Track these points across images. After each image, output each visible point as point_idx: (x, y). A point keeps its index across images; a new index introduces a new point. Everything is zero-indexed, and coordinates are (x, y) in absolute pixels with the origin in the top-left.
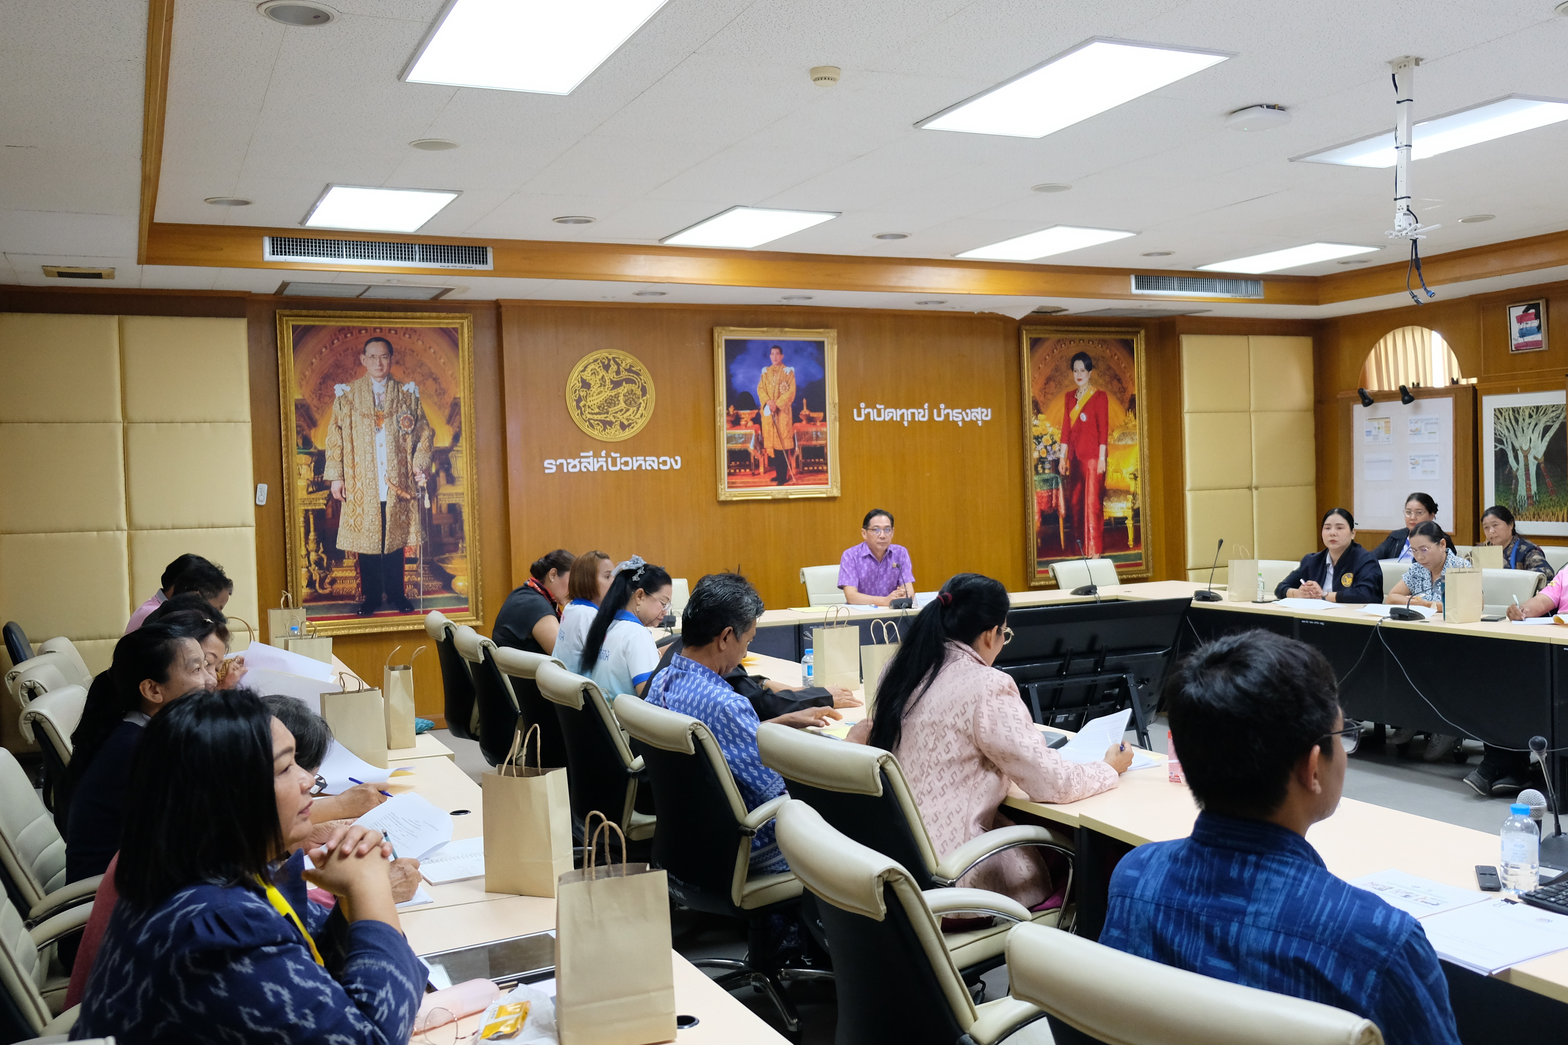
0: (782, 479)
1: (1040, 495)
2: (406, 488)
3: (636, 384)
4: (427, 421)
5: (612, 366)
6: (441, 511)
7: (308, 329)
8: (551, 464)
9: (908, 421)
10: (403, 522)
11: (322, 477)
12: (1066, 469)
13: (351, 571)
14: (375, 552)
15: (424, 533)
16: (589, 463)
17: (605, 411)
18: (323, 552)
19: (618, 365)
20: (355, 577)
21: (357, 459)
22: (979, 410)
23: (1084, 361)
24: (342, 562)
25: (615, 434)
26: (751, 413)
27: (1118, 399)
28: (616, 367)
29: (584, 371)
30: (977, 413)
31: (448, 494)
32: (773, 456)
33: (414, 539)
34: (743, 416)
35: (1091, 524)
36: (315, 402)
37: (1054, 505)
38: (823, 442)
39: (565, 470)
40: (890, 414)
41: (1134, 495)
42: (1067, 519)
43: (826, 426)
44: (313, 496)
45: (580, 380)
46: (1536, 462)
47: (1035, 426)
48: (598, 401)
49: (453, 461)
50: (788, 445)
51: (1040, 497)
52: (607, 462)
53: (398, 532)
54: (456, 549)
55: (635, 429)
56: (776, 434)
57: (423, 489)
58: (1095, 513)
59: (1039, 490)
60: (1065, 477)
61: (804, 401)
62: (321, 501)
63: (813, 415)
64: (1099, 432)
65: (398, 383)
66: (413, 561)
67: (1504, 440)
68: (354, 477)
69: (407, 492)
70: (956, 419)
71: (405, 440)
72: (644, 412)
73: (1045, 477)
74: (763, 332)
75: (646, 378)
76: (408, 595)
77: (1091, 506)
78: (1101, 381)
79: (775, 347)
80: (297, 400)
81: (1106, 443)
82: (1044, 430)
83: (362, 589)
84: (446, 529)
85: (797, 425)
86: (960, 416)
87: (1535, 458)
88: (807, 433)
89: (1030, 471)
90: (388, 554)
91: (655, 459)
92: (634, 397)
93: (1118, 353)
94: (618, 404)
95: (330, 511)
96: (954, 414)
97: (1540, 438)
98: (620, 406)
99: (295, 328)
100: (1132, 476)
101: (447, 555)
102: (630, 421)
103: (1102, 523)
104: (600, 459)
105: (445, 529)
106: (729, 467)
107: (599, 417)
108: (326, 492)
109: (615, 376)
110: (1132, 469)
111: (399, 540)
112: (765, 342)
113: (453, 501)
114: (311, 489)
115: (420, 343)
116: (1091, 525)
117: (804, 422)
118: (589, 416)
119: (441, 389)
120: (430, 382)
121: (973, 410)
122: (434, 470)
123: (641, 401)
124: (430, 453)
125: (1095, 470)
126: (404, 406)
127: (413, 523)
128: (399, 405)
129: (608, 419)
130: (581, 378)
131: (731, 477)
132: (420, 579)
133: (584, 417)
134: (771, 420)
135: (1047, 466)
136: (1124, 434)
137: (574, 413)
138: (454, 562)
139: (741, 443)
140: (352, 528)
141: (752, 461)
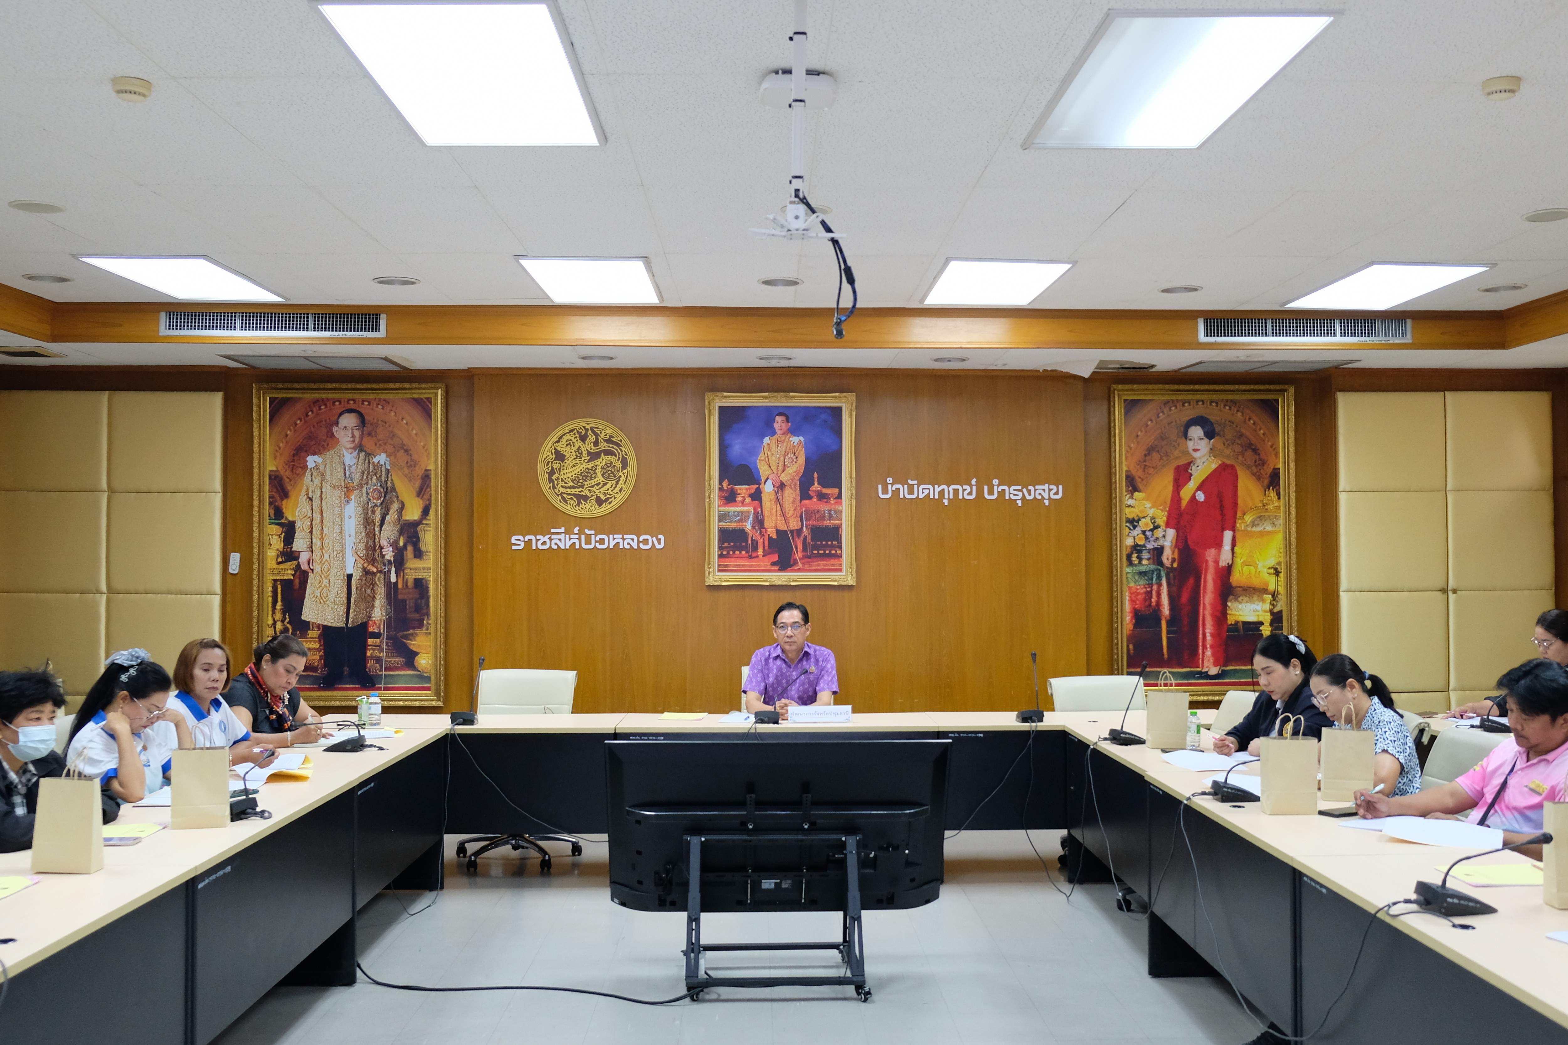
0: (785, 564)
1: (1133, 590)
2: (373, 561)
3: (616, 456)
4: (396, 493)
5: (590, 437)
6: (407, 585)
7: (285, 402)
8: (519, 540)
9: (949, 499)
10: (368, 595)
11: (292, 547)
12: (1174, 560)
13: (315, 642)
14: (339, 625)
15: (388, 607)
16: (560, 540)
17: (580, 484)
18: (288, 623)
19: (597, 435)
20: (318, 649)
21: (325, 530)
22: (1046, 487)
23: (1203, 428)
24: (307, 634)
25: (590, 509)
26: (749, 489)
27: (1254, 474)
28: (594, 437)
29: (558, 442)
30: (1044, 490)
31: (415, 568)
32: (775, 537)
33: (379, 613)
34: (739, 491)
35: (1208, 629)
36: (288, 473)
37: (1154, 604)
38: (837, 522)
39: (534, 547)
40: (924, 491)
41: (1274, 595)
42: (1170, 623)
43: (841, 504)
44: (282, 566)
45: (553, 451)
47: (1130, 506)
48: (573, 474)
49: (421, 535)
50: (794, 524)
51: (1134, 594)
52: (580, 539)
53: (363, 606)
54: (420, 625)
55: (613, 504)
56: (779, 512)
57: (389, 562)
58: (1213, 616)
59: (1132, 584)
60: (1170, 570)
61: (816, 475)
62: (290, 572)
63: (825, 491)
64: (1223, 515)
65: (369, 455)
66: (377, 635)
68: (322, 549)
69: (373, 565)
70: (1013, 497)
71: (374, 512)
72: (623, 486)
73: (1143, 569)
74: (765, 397)
75: (628, 449)
76: (370, 670)
77: (1208, 607)
78: (1227, 452)
79: (780, 414)
80: (271, 471)
81: (1233, 529)
82: (1142, 512)
83: (324, 662)
84: (412, 604)
85: (806, 502)
86: (1020, 494)
88: (818, 511)
89: (1120, 560)
90: (352, 627)
91: (634, 537)
92: (613, 470)
93: (1255, 418)
94: (595, 477)
95: (297, 581)
96: (1012, 491)
98: (597, 479)
99: (272, 401)
100: (1272, 571)
101: (411, 631)
102: (608, 496)
103: (1225, 628)
104: (572, 536)
105: (410, 604)
106: (720, 548)
107: (573, 491)
108: (295, 562)
109: (593, 447)
110: (1272, 562)
111: (363, 613)
112: (768, 409)
113: (420, 576)
114: (280, 560)
115: (393, 414)
116: (1209, 631)
117: (815, 499)
118: (562, 490)
119: (412, 460)
120: (401, 453)
121: (1037, 487)
122: (401, 544)
123: (621, 474)
124: (398, 526)
125: (1217, 562)
126: (375, 478)
127: (378, 597)
128: (369, 477)
129: (582, 493)
130: (555, 449)
131: (723, 560)
132: (383, 655)
133: (556, 490)
134: (773, 496)
135: (1145, 555)
136: (1260, 517)
137: (545, 487)
138: (418, 638)
139: (735, 522)
140: (317, 599)
141: (749, 541)
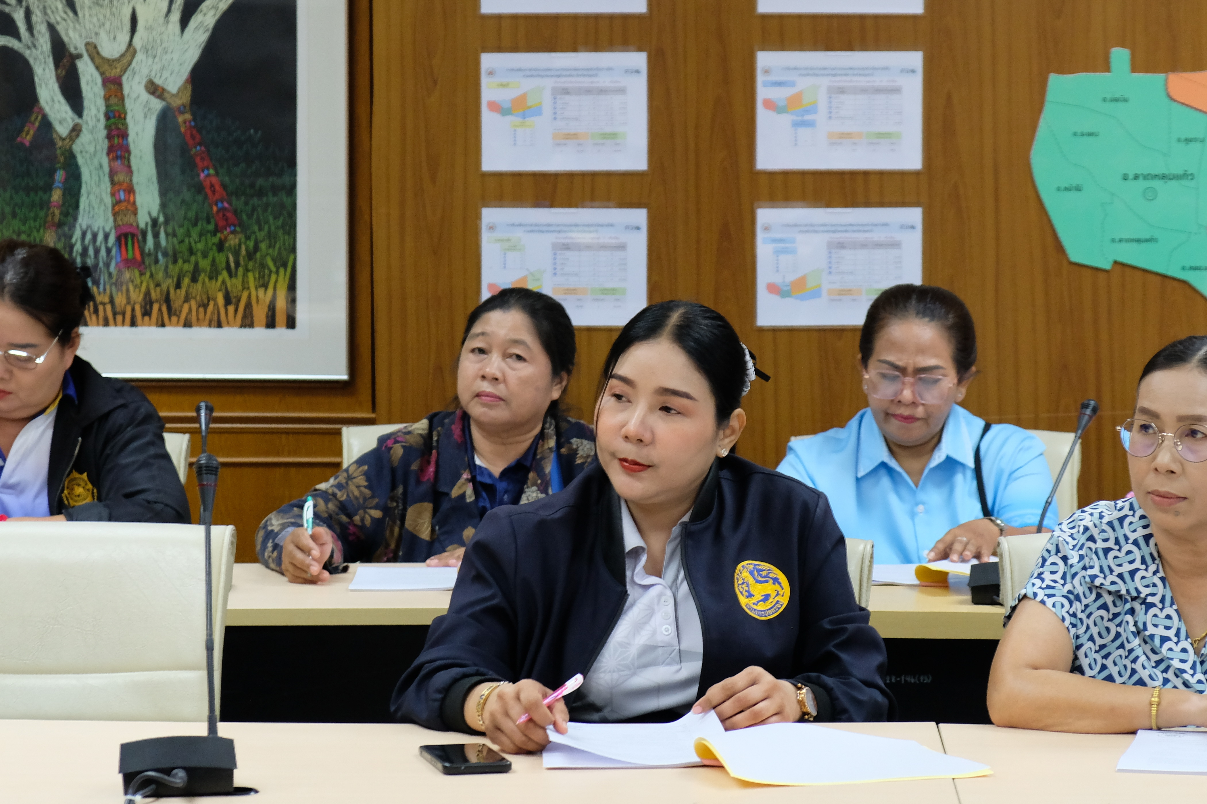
46: (157, 105)
67: (19, 17)
87: (154, 89)
97: (176, 16)
